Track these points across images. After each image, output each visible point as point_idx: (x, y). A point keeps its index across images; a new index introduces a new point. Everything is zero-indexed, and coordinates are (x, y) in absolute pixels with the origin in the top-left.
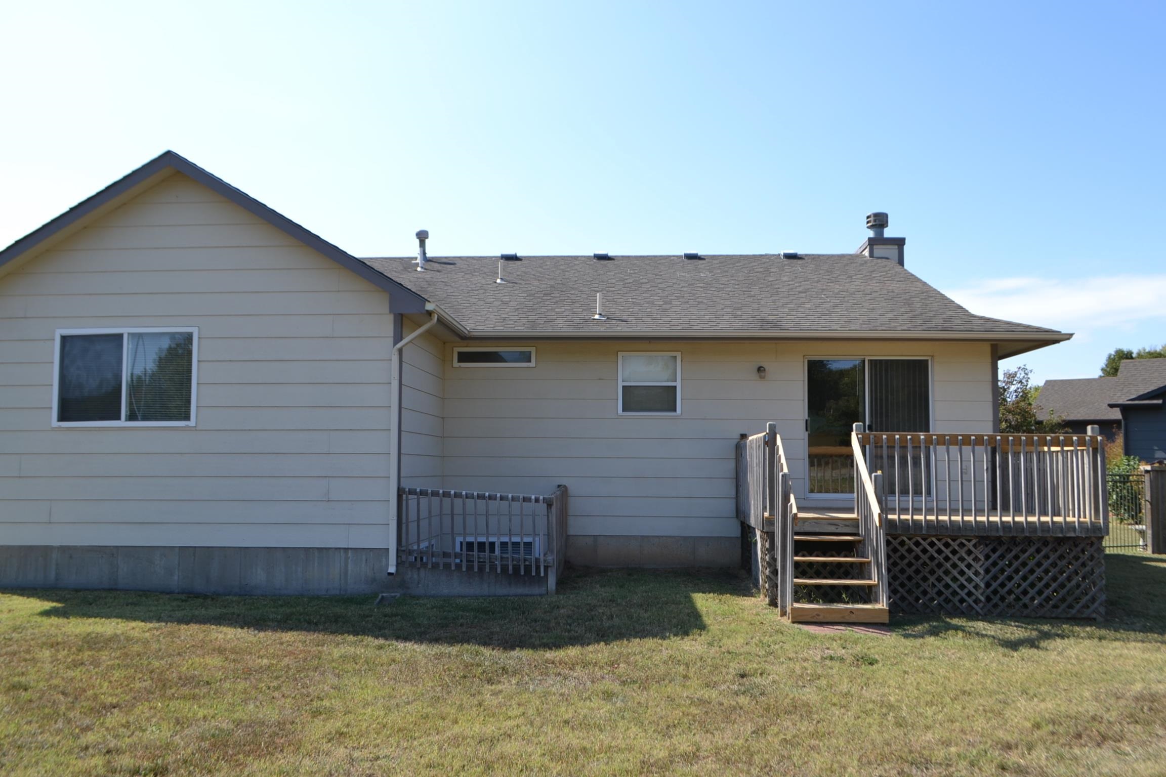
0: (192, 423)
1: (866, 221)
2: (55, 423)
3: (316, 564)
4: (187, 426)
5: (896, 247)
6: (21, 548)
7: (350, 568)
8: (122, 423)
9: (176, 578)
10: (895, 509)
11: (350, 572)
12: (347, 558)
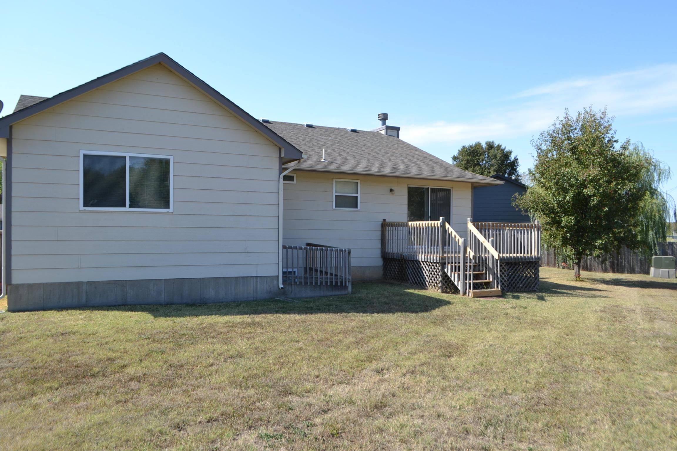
0: (171, 210)
1: (378, 116)
2: (82, 208)
3: (241, 285)
4: (168, 212)
5: (396, 131)
6: (60, 284)
7: (258, 286)
8: (127, 209)
9: (163, 296)
10: (446, 252)
11: (258, 288)
12: (257, 282)
